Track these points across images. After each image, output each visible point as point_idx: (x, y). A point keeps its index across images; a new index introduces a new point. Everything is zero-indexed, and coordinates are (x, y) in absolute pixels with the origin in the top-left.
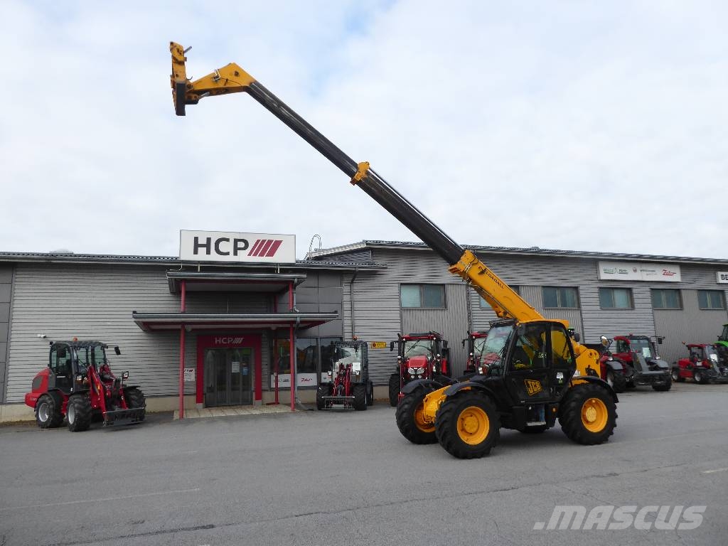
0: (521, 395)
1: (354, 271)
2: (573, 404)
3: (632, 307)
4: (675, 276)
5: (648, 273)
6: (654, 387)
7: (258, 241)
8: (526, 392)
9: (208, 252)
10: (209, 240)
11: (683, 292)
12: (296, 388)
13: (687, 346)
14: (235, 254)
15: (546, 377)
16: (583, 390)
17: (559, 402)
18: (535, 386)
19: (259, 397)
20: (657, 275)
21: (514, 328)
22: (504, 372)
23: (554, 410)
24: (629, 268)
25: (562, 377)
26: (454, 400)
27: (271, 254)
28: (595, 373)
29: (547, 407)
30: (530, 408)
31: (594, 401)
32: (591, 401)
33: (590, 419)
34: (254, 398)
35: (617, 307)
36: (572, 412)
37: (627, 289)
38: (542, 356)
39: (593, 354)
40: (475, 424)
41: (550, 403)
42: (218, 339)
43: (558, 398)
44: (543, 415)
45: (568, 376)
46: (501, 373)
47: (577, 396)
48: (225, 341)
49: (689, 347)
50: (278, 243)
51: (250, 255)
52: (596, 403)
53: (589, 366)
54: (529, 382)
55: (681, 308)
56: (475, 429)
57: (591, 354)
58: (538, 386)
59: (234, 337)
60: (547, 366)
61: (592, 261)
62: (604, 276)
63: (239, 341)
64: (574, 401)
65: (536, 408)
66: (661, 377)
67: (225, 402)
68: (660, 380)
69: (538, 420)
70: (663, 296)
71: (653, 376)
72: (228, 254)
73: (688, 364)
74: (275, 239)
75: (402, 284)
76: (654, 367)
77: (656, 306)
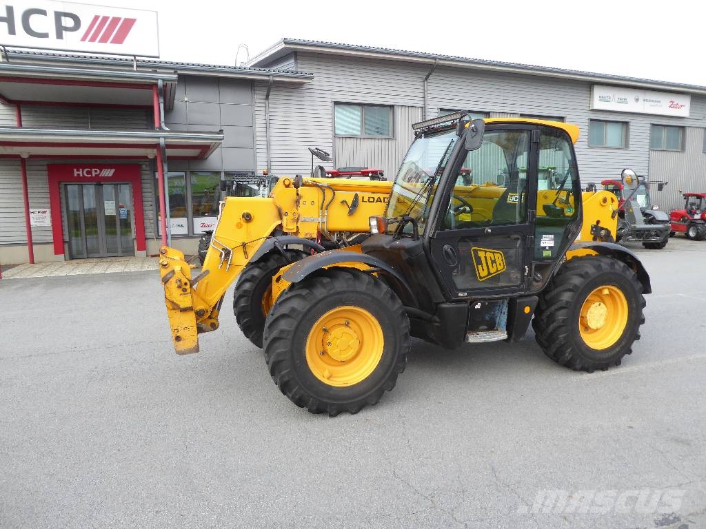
0: (460, 281)
1: (267, 81)
2: (566, 296)
3: (626, 146)
4: (683, 108)
5: (652, 103)
6: (644, 244)
7: (96, 18)
8: (474, 273)
9: (12, 31)
10: (10, 10)
11: (688, 131)
12: (169, 237)
13: (684, 195)
14: (59, 36)
15: (519, 242)
16: (591, 270)
17: (538, 295)
18: (493, 262)
19: (142, 247)
20: (662, 106)
21: (460, 134)
22: (428, 230)
23: (527, 310)
24: (630, 96)
25: (552, 244)
26: (304, 292)
27: (119, 39)
28: (608, 237)
29: (512, 304)
30: (478, 306)
31: (606, 292)
32: (601, 290)
33: (592, 324)
34: (136, 248)
35: (608, 145)
36: (563, 311)
37: (623, 122)
38: (514, 199)
39: (609, 201)
40: (354, 343)
41: (521, 296)
42: (78, 170)
43: (538, 286)
44: (503, 319)
45: (565, 241)
46: (421, 231)
47: (576, 281)
48: (88, 173)
49: (686, 196)
50: (129, 23)
51: (84, 39)
52: (611, 295)
53: (598, 222)
54: (481, 254)
55: (683, 149)
56: (351, 353)
57: (605, 200)
58: (498, 261)
59: (101, 167)
60: (523, 221)
61: (586, 84)
62: (598, 105)
63: (109, 173)
64: (569, 290)
65: (490, 306)
66: (658, 233)
67: (99, 253)
68: (657, 235)
69: (491, 327)
70: (664, 133)
71: (649, 230)
72: (45, 35)
73: (683, 216)
74: (123, 15)
75: (336, 103)
76: (650, 219)
77: (654, 145)
